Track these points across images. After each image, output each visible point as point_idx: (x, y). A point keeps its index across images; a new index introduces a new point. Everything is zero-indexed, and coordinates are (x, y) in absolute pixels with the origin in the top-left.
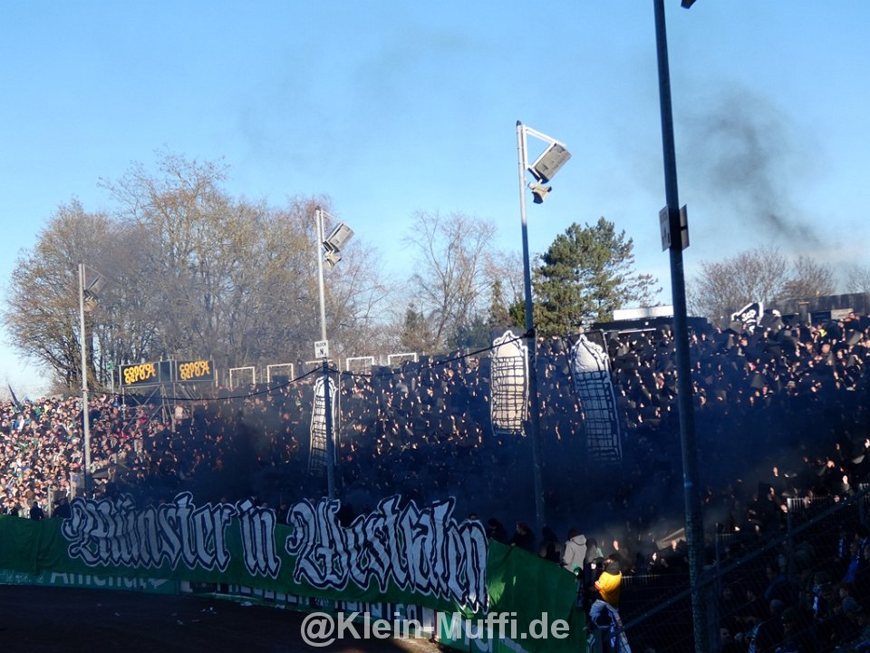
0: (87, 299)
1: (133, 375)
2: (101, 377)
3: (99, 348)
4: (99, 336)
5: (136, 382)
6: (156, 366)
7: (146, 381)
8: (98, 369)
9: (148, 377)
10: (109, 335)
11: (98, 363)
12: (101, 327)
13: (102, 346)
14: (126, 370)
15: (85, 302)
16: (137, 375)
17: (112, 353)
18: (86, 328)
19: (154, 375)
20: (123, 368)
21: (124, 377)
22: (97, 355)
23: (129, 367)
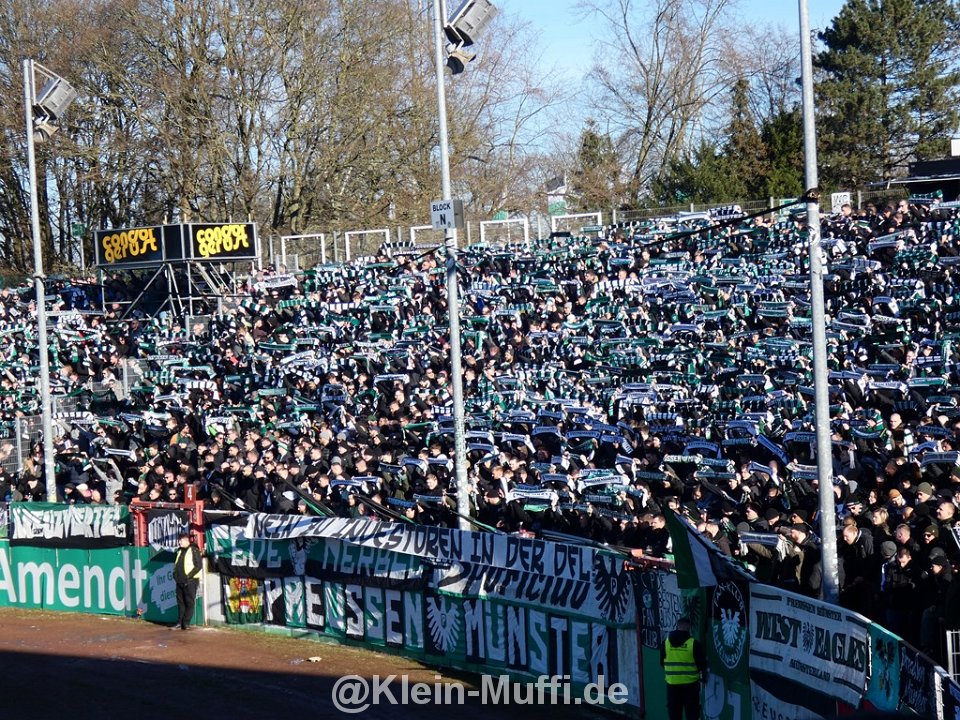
0: (39, 121)
1: (118, 248)
2: (62, 247)
3: (58, 197)
4: (57, 177)
5: (123, 260)
6: (156, 233)
7: (140, 257)
8: (56, 232)
9: (143, 251)
10: (74, 176)
11: (57, 223)
12: (61, 161)
13: (63, 194)
14: (107, 239)
15: (34, 125)
16: (125, 247)
17: (79, 205)
18: (37, 163)
19: (154, 248)
20: (101, 236)
21: (102, 251)
22: (55, 209)
23: (110, 234)
